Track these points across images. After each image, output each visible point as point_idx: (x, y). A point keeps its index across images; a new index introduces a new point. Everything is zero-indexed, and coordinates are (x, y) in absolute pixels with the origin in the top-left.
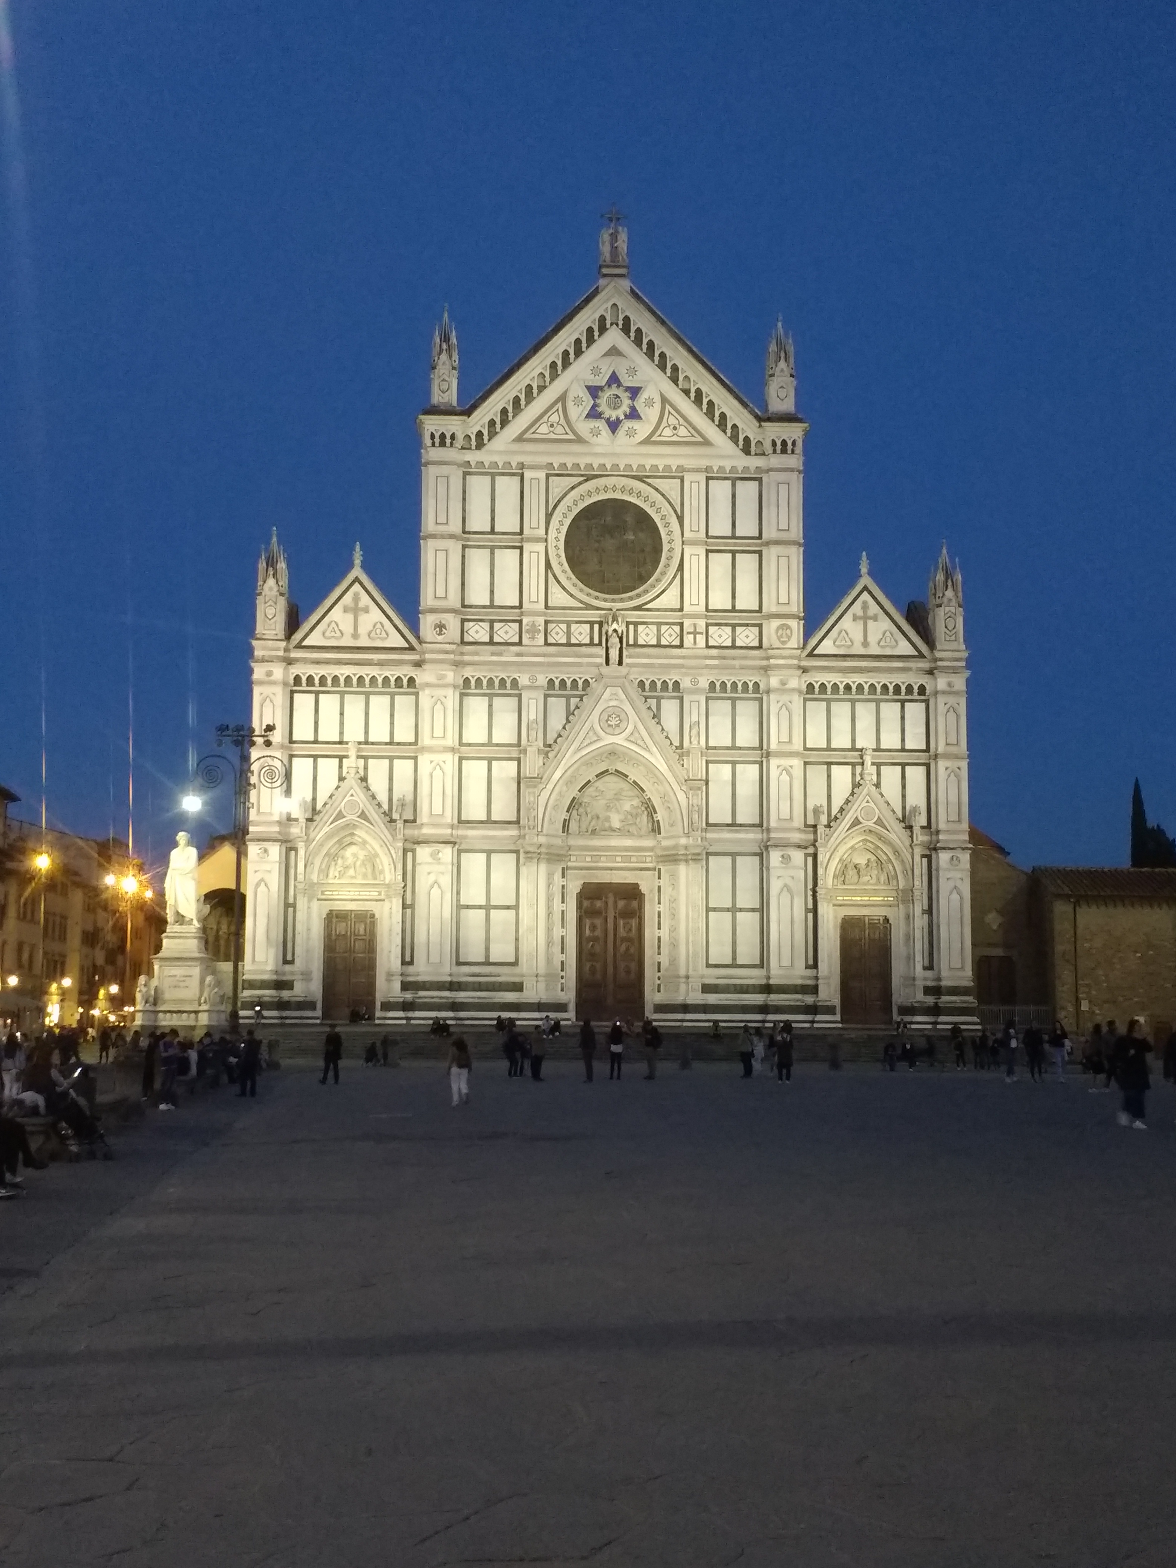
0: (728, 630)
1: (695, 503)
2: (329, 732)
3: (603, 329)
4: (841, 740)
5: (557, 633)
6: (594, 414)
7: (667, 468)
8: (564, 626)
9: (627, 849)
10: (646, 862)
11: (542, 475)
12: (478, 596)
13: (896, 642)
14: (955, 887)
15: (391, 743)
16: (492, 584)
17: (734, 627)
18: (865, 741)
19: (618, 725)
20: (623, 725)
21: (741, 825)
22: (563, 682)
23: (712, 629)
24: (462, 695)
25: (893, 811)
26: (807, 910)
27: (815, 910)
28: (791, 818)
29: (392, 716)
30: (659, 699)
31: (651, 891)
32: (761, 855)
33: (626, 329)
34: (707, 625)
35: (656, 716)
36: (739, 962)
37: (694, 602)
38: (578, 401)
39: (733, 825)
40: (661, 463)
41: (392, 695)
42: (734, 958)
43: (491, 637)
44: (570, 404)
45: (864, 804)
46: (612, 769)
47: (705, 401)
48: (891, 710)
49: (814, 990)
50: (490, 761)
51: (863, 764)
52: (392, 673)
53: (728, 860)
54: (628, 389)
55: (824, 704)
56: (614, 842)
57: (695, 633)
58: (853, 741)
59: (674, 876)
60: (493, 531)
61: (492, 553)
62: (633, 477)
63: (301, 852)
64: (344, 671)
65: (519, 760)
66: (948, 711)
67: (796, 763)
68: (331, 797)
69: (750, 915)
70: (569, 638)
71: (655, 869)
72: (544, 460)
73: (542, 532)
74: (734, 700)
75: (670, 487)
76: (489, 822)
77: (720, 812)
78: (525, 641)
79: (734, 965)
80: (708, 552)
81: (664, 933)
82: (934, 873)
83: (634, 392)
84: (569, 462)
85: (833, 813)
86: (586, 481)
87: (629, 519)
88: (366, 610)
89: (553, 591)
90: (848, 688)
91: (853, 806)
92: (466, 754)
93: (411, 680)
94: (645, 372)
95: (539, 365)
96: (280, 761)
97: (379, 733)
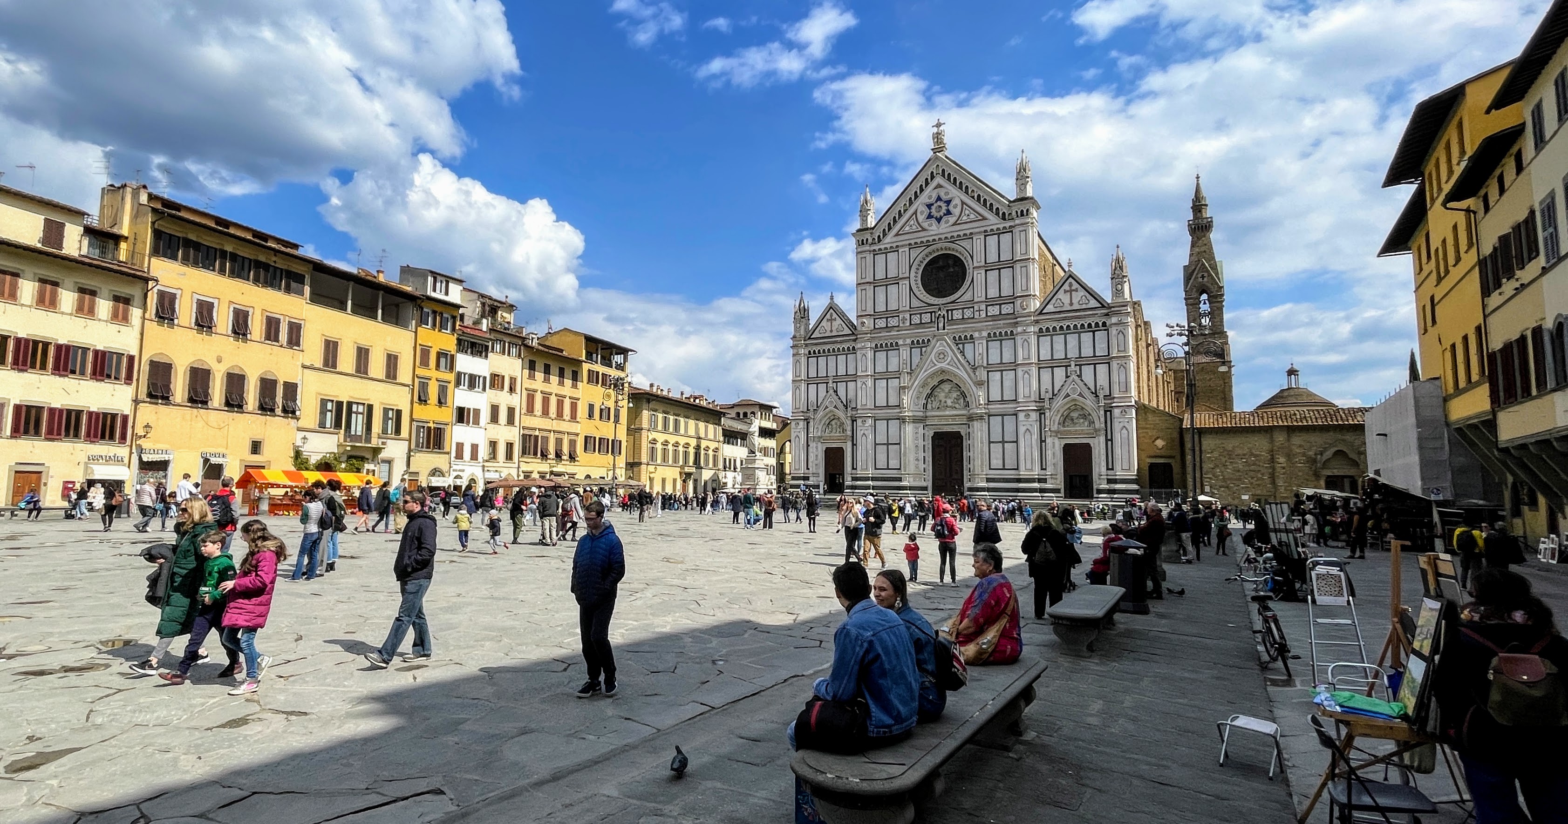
0: (997, 307)
1: (979, 249)
2: (822, 373)
3: (932, 177)
4: (1059, 354)
5: (916, 319)
6: (930, 216)
7: (965, 235)
8: (919, 315)
9: (953, 416)
10: (963, 421)
11: (907, 249)
12: (881, 307)
13: (1088, 301)
14: (1125, 427)
15: (846, 375)
16: (887, 301)
17: (1000, 305)
18: (1073, 353)
19: (944, 358)
20: (946, 357)
21: (1005, 401)
22: (918, 341)
23: (989, 308)
24: (875, 352)
25: (1089, 389)
26: (1042, 441)
27: (1045, 441)
28: (1031, 396)
29: (847, 363)
30: (963, 344)
31: (966, 434)
32: (1016, 414)
33: (943, 175)
34: (987, 306)
35: (962, 353)
36: (1006, 467)
37: (980, 296)
38: (922, 213)
39: (1002, 400)
40: (961, 233)
41: (847, 355)
42: (1004, 466)
43: (887, 324)
44: (918, 214)
45: (1073, 386)
46: (945, 378)
47: (982, 200)
48: (1087, 337)
49: (1048, 480)
50: (887, 379)
51: (1071, 365)
52: (846, 346)
53: (999, 418)
54: (945, 202)
55: (1049, 337)
56: (947, 413)
57: (979, 311)
58: (1066, 355)
59: (972, 426)
60: (886, 278)
61: (886, 288)
62: (950, 242)
63: (811, 424)
64: (826, 347)
65: (899, 378)
66: (1118, 334)
67: (1034, 369)
68: (823, 400)
69: (1011, 444)
70: (921, 320)
71: (967, 424)
72: (908, 242)
73: (908, 275)
74: (1001, 341)
75: (966, 244)
76: (888, 406)
77: (995, 395)
78: (901, 325)
79: (1004, 469)
80: (986, 271)
81: (971, 454)
82: (1113, 420)
83: (948, 202)
84: (919, 241)
85: (1055, 392)
86: (927, 248)
87: (951, 262)
88: (835, 319)
89: (914, 300)
90: (1061, 327)
91: (1065, 387)
92: (876, 377)
93: (854, 347)
94: (954, 193)
95: (905, 201)
96: (803, 386)
97: (842, 371)
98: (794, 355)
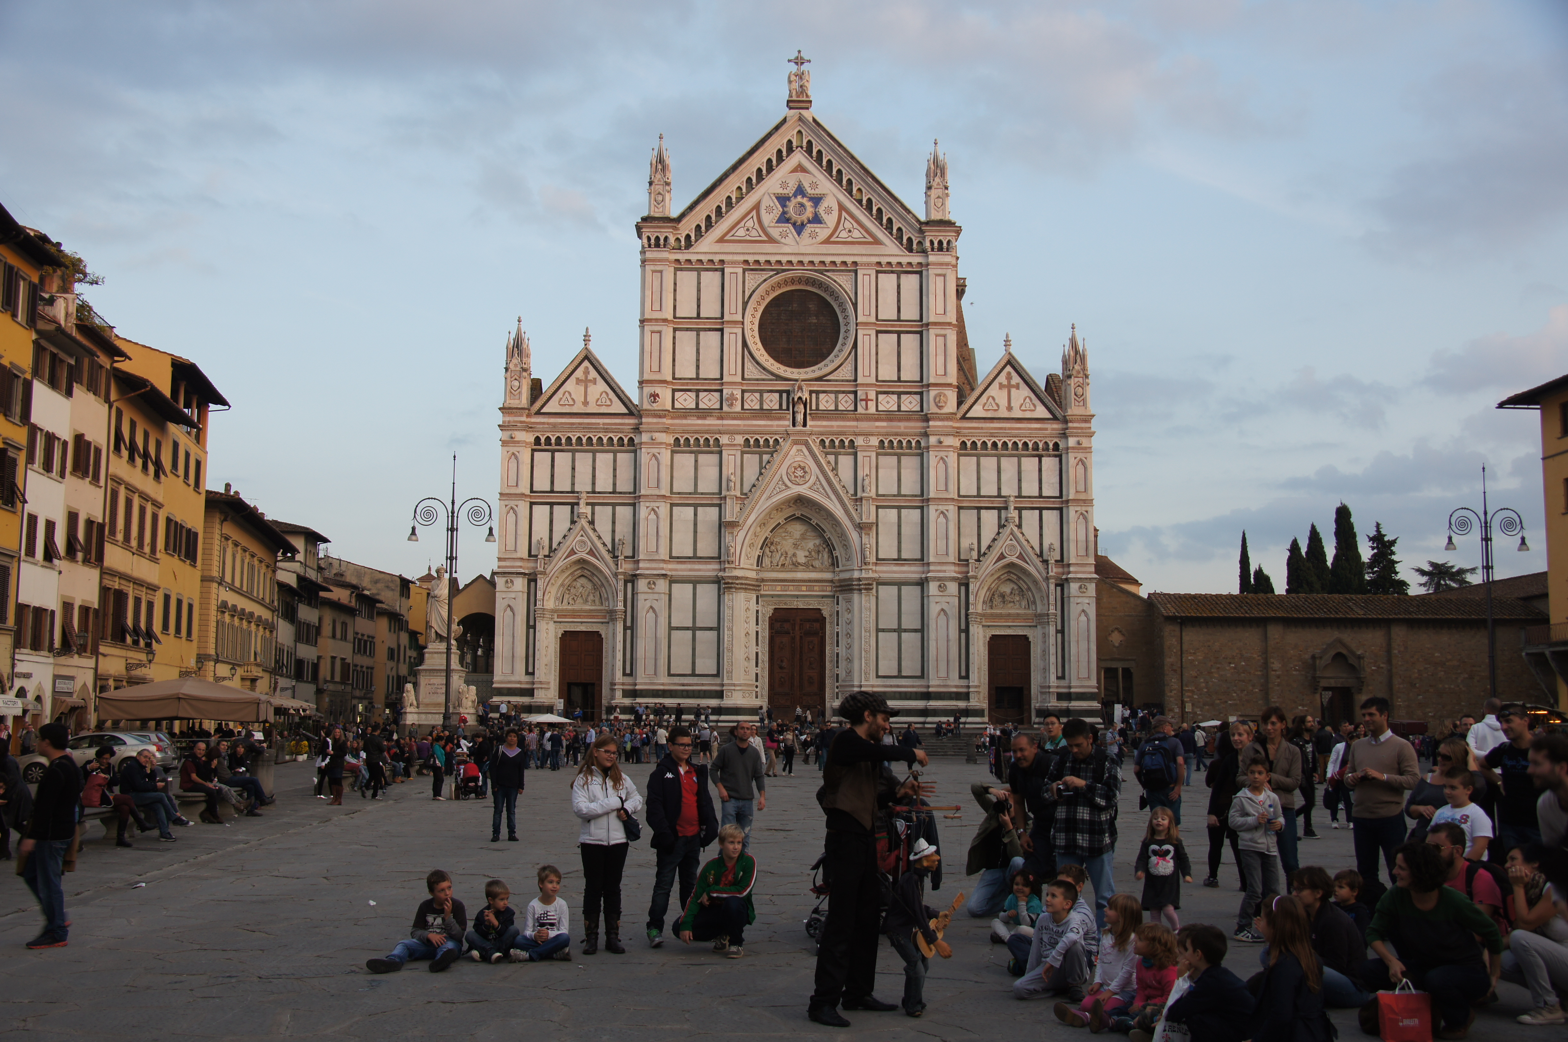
0: (895, 397)
1: (867, 293)
2: (562, 484)
3: (790, 149)
4: (989, 489)
5: (752, 401)
6: (784, 219)
7: (844, 263)
8: (757, 395)
9: (810, 581)
10: (826, 591)
11: (740, 271)
12: (686, 370)
13: (1035, 406)
14: (1083, 611)
15: (614, 492)
16: (698, 360)
17: (899, 394)
18: (1009, 489)
19: (803, 477)
20: (807, 478)
21: (905, 560)
22: (757, 440)
24: (673, 452)
25: (1032, 547)
26: (960, 631)
27: (967, 631)
28: (947, 554)
29: (615, 470)
30: (836, 455)
31: (831, 616)
32: (922, 583)
33: (809, 150)
34: (878, 393)
35: (835, 469)
36: (904, 674)
37: (866, 373)
38: (769, 210)
39: (899, 559)
40: (838, 260)
41: (615, 453)
42: (900, 670)
43: (697, 404)
44: (763, 212)
45: (1008, 542)
46: (798, 514)
47: (874, 209)
48: (1030, 464)
49: (966, 696)
50: (696, 506)
51: (1006, 508)
52: (615, 436)
53: (895, 589)
54: (811, 199)
55: (975, 459)
56: (799, 575)
57: (867, 400)
58: (999, 489)
59: (849, 601)
60: (698, 317)
61: (698, 335)
62: (816, 271)
63: (539, 583)
64: (574, 434)
65: (720, 506)
66: (1077, 464)
67: (952, 509)
68: (565, 537)
69: (913, 634)
70: (761, 404)
71: (833, 597)
72: (742, 258)
73: (739, 318)
74: (899, 456)
75: (844, 279)
76: (695, 557)
77: (888, 550)
78: (725, 408)
79: (900, 676)
80: (878, 332)
81: (842, 650)
82: (1066, 599)
83: (817, 200)
84: (762, 259)
85: (983, 551)
86: (776, 274)
87: (812, 306)
88: (594, 381)
89: (749, 365)
90: (995, 445)
91: (999, 543)
92: (676, 500)
93: (631, 440)
94: (825, 185)
95: (737, 181)
96: (523, 507)
97: (604, 484)
98: (504, 443)
